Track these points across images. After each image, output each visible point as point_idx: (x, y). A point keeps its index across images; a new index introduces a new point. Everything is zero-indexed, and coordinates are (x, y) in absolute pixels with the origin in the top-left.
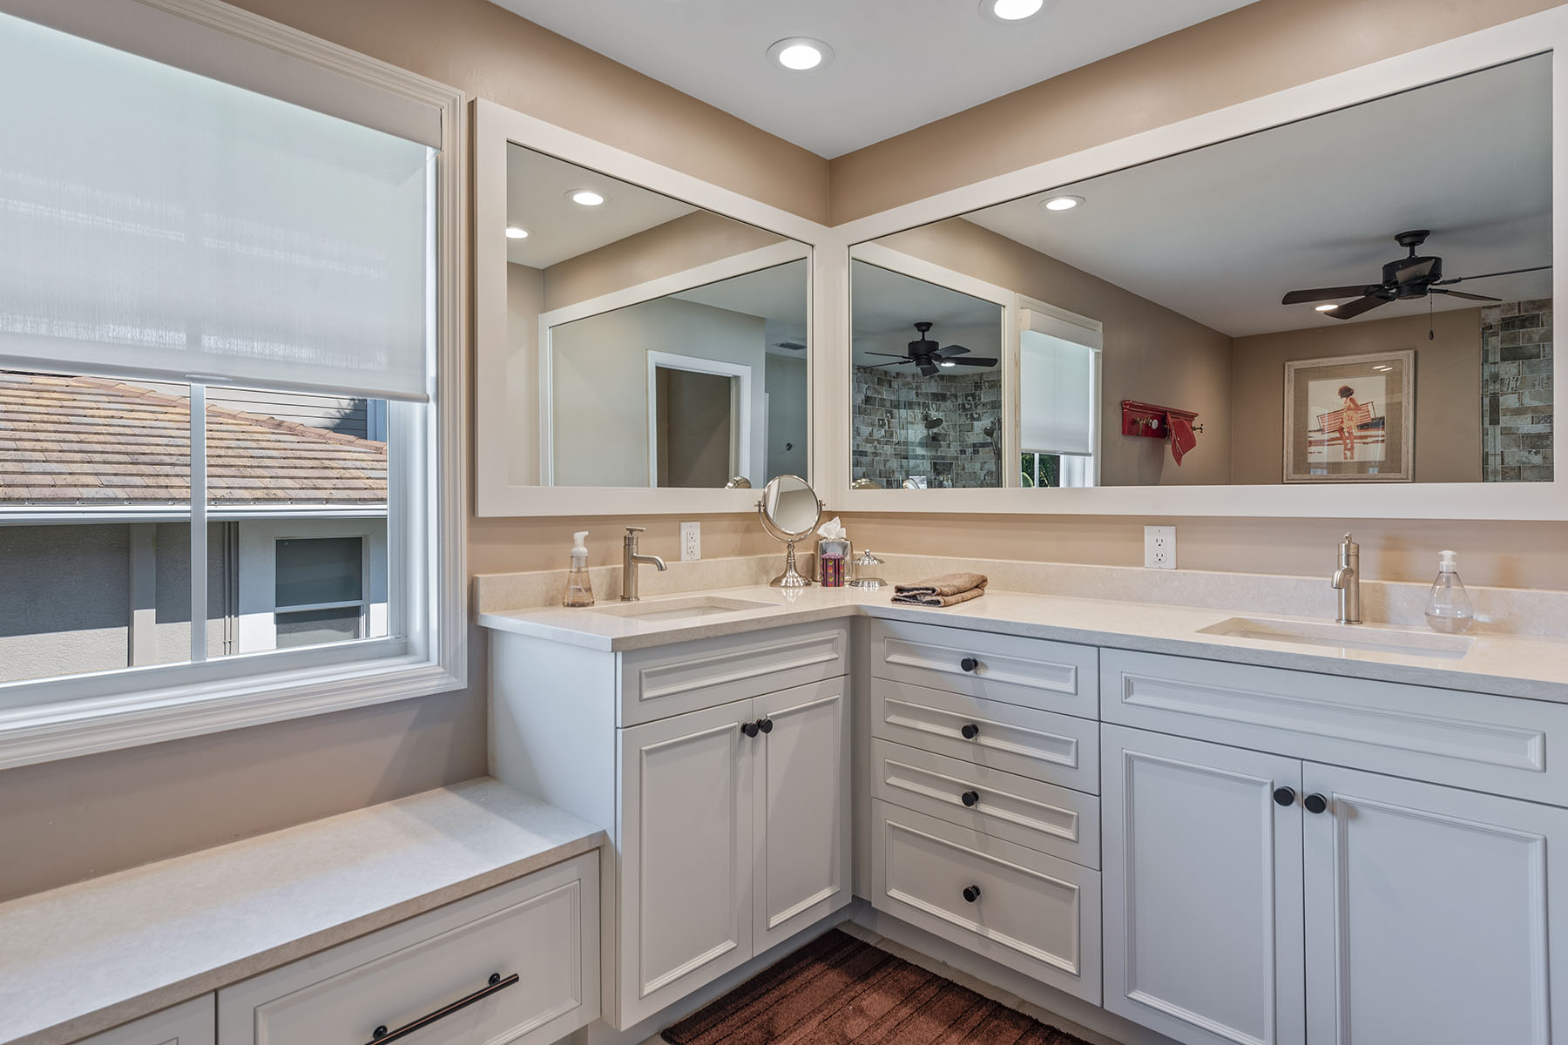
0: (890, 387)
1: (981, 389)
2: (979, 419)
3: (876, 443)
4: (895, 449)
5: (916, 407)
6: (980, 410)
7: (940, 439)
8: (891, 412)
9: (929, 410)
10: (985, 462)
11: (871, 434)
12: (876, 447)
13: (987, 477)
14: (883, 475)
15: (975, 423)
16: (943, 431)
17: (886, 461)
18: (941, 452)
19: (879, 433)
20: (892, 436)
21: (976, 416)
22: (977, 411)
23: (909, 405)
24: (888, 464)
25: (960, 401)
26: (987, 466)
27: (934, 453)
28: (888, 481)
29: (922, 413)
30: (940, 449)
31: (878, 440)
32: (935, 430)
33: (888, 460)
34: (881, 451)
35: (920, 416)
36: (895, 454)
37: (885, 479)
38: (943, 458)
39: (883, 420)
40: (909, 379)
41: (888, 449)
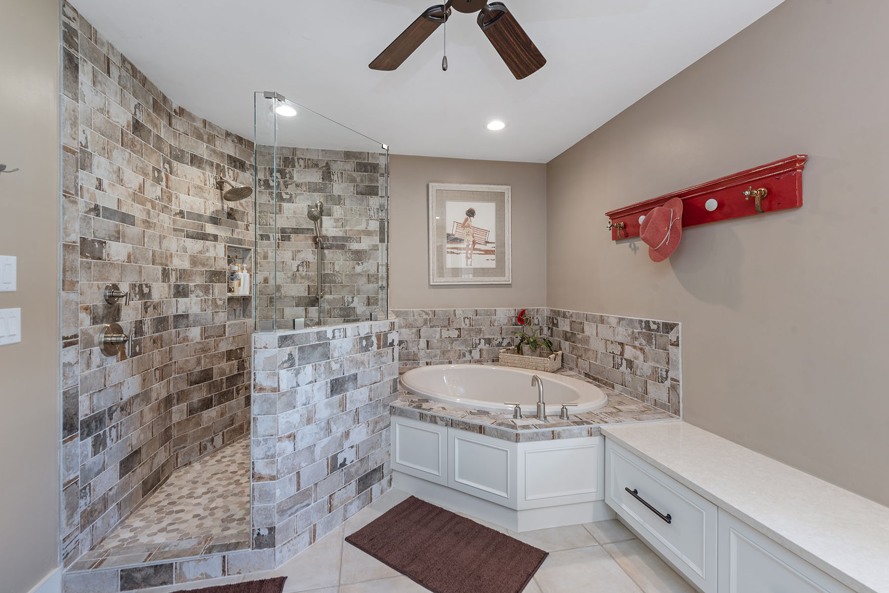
0: (170, 125)
1: (294, 166)
2: (290, 200)
3: (149, 206)
4: (174, 221)
5: (208, 167)
6: (291, 189)
7: (236, 217)
8: (169, 163)
9: (225, 176)
10: (299, 251)
11: (142, 188)
12: (148, 213)
13: (301, 268)
14: (158, 260)
15: (285, 205)
16: (240, 209)
17: (162, 238)
18: (238, 233)
19: (153, 191)
20: (170, 200)
21: (285, 196)
22: (288, 191)
23: (195, 161)
24: (165, 243)
25: (261, 176)
26: (302, 256)
27: (229, 234)
28: (164, 270)
29: (216, 178)
30: (236, 230)
31: (152, 202)
32: (232, 204)
33: (165, 237)
34: (155, 221)
35: (213, 181)
36: (175, 230)
37: (160, 268)
38: (240, 241)
39: (159, 171)
40: (199, 125)
41: (165, 220)
